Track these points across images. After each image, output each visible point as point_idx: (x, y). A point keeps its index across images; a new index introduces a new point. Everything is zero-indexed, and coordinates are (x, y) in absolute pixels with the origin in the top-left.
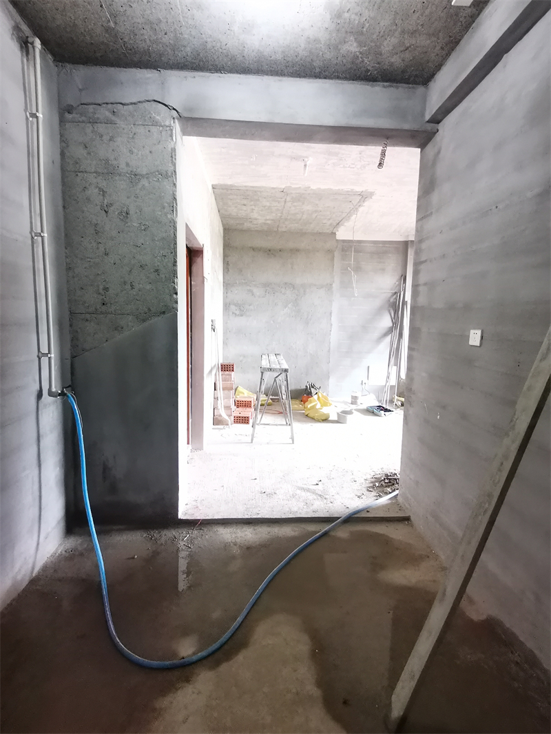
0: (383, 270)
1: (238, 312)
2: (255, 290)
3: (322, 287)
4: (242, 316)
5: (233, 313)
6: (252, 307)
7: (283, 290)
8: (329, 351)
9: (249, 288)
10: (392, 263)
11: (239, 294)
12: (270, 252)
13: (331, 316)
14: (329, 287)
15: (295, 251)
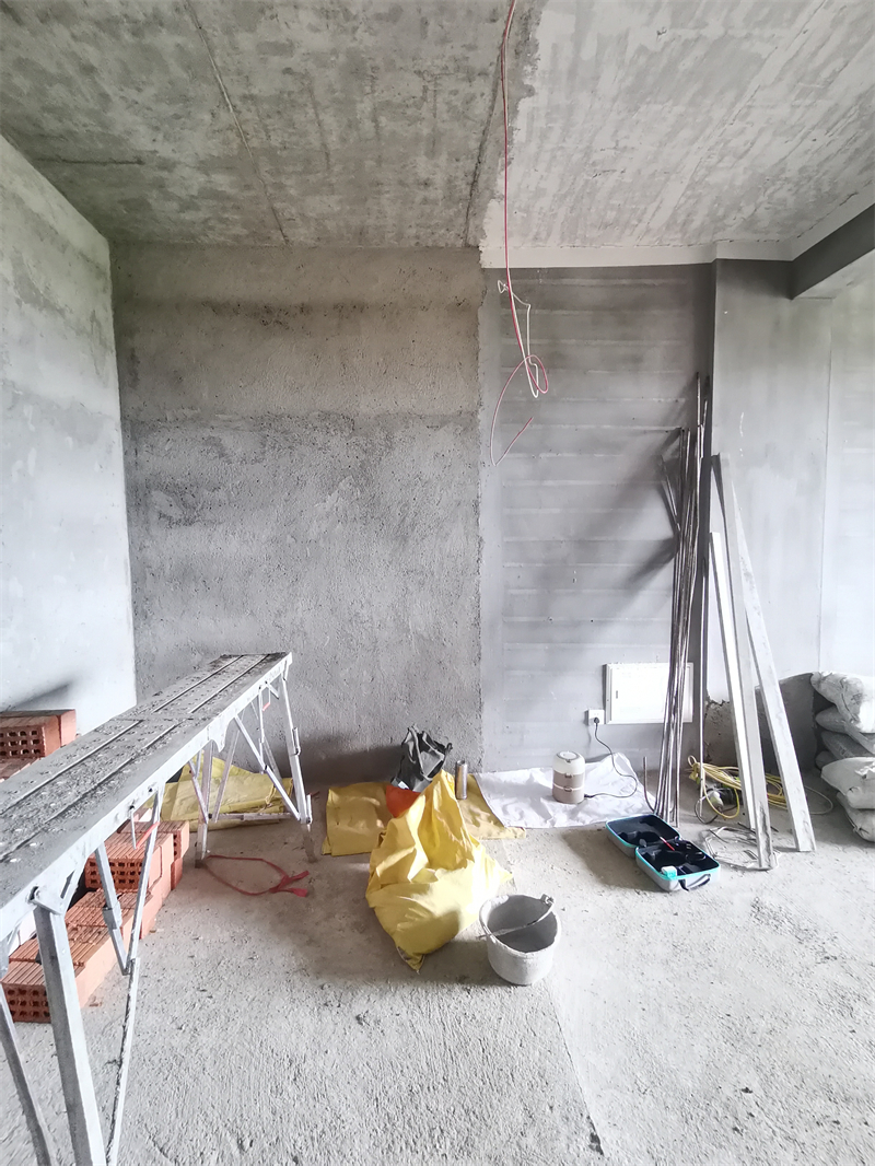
0: (635, 362)
1: (176, 513)
2: (228, 440)
3: (441, 422)
4: (189, 522)
5: (161, 515)
6: (221, 495)
7: (320, 438)
8: (477, 624)
9: (207, 433)
10: (663, 335)
11: (177, 456)
12: (269, 317)
13: (477, 513)
14: (466, 422)
15: (350, 311)
